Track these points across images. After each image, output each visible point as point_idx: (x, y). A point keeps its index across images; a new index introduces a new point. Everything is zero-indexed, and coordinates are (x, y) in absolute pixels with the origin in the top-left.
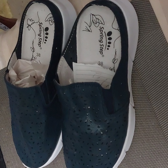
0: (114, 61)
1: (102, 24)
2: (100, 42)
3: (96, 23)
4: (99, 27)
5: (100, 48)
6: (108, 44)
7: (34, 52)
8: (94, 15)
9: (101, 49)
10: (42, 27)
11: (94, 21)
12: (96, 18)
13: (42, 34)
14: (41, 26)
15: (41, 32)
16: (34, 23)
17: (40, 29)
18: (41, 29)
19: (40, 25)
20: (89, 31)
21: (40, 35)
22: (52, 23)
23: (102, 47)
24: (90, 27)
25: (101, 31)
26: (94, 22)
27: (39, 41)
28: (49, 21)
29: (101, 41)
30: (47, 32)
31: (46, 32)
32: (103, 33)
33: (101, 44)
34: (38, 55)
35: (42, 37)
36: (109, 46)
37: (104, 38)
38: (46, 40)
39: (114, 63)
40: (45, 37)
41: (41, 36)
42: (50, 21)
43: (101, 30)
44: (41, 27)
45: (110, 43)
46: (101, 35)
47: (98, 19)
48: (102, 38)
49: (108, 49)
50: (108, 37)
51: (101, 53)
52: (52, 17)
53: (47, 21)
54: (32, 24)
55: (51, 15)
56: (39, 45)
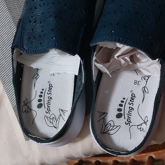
0: (37, 76)
1: (47, 117)
2: (51, 98)
3: (53, 118)
4: (50, 114)
5: (51, 91)
6: (43, 95)
7: (144, 87)
8: (54, 127)
9: (50, 89)
10: (126, 119)
11: (55, 121)
12: (53, 123)
13: (127, 110)
14: (128, 121)
15: (129, 113)
16: (139, 125)
17: (129, 116)
18: (128, 117)
19: (130, 122)
20: (62, 110)
21: (131, 109)
22: (110, 123)
23: (50, 92)
24: (61, 115)
25: (49, 109)
26: (56, 119)
27: (133, 101)
28: (114, 126)
29: (49, 98)
30: (119, 112)
31: (121, 112)
32: (46, 107)
33: (50, 95)
34: (137, 83)
35: (128, 106)
36: (42, 93)
37: (46, 102)
38: (122, 102)
39: (38, 75)
40: (124, 106)
41: (130, 107)
42: (112, 125)
43: (49, 111)
45: (41, 96)
46: (49, 105)
47: (51, 122)
48: (48, 102)
49: (43, 90)
50: (42, 102)
51: (51, 85)
52: (109, 130)
53: (118, 126)
54: (142, 124)
55: (111, 132)
56: (134, 97)
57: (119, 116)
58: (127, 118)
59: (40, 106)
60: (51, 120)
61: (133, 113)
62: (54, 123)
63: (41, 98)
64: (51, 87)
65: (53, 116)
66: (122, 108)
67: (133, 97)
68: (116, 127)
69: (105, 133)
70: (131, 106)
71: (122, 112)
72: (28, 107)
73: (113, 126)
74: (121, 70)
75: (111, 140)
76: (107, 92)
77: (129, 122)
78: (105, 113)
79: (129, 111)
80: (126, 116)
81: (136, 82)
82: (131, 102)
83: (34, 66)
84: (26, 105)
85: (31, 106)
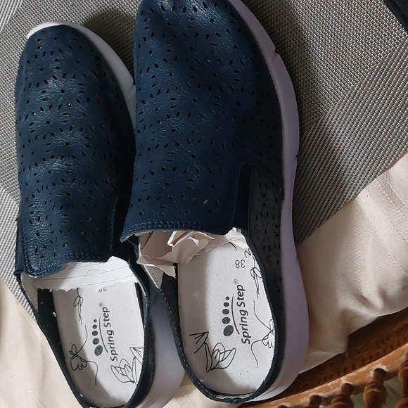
0: (80, 300)
1: (115, 367)
2: (111, 331)
3: (125, 366)
4: (119, 360)
5: (109, 319)
6: (97, 330)
8: (131, 381)
9: (107, 317)
10: (241, 334)
11: (130, 370)
12: (127, 376)
13: (238, 316)
14: (244, 336)
16: (264, 339)
17: (244, 327)
18: (243, 329)
20: (134, 348)
21: (243, 313)
22: (217, 348)
23: (107, 322)
24: (135, 357)
25: (114, 352)
26: (130, 367)
27: (243, 299)
29: (110, 333)
30: (227, 325)
32: (109, 350)
33: (108, 328)
34: (240, 264)
35: (237, 309)
36: (95, 327)
37: (106, 341)
38: (226, 304)
39: (80, 297)
40: (230, 311)
41: (240, 311)
42: (222, 351)
43: (115, 355)
44: (244, 332)
45: (95, 333)
46: (112, 346)
47: (123, 375)
48: (110, 341)
49: (95, 321)
50: (100, 343)
51: (105, 309)
52: (219, 361)
53: (231, 351)
54: (268, 335)
55: (224, 364)
56: (242, 290)
57: (228, 331)
58: (241, 331)
59: (98, 351)
60: (123, 370)
61: (248, 319)
62: (130, 375)
63: (96, 337)
64: (106, 312)
65: (123, 363)
66: (229, 316)
67: (241, 292)
68: (228, 352)
69: (215, 368)
70: (242, 308)
71: (231, 323)
72: (81, 358)
73: (224, 352)
74: (207, 251)
75: (227, 379)
76: (196, 295)
77: (247, 338)
78: (204, 333)
79: (242, 318)
80: (240, 328)
81: (237, 262)
82: (241, 301)
83: (67, 286)
84: (75, 355)
85: (84, 354)
